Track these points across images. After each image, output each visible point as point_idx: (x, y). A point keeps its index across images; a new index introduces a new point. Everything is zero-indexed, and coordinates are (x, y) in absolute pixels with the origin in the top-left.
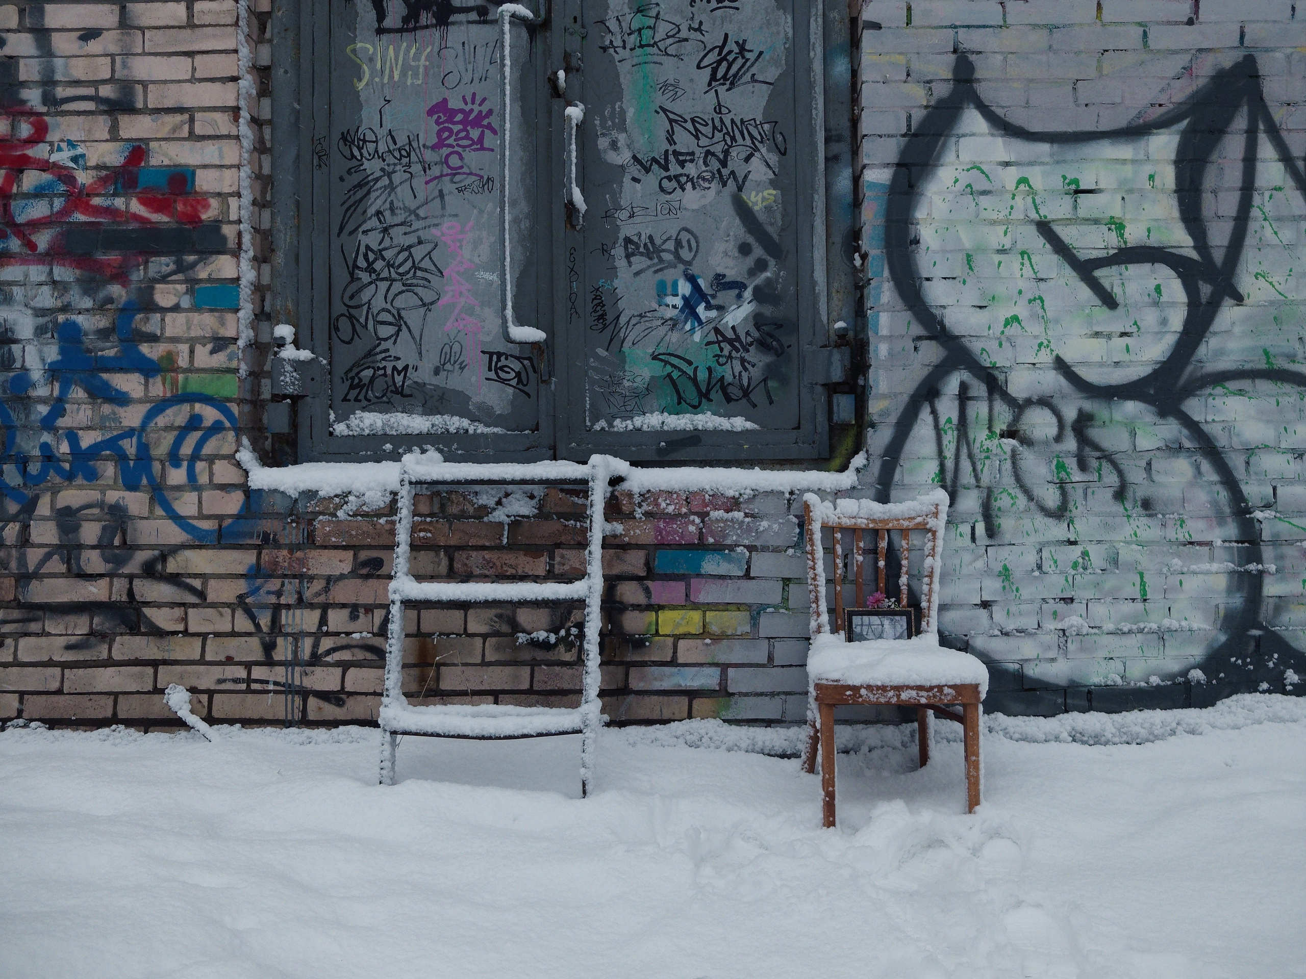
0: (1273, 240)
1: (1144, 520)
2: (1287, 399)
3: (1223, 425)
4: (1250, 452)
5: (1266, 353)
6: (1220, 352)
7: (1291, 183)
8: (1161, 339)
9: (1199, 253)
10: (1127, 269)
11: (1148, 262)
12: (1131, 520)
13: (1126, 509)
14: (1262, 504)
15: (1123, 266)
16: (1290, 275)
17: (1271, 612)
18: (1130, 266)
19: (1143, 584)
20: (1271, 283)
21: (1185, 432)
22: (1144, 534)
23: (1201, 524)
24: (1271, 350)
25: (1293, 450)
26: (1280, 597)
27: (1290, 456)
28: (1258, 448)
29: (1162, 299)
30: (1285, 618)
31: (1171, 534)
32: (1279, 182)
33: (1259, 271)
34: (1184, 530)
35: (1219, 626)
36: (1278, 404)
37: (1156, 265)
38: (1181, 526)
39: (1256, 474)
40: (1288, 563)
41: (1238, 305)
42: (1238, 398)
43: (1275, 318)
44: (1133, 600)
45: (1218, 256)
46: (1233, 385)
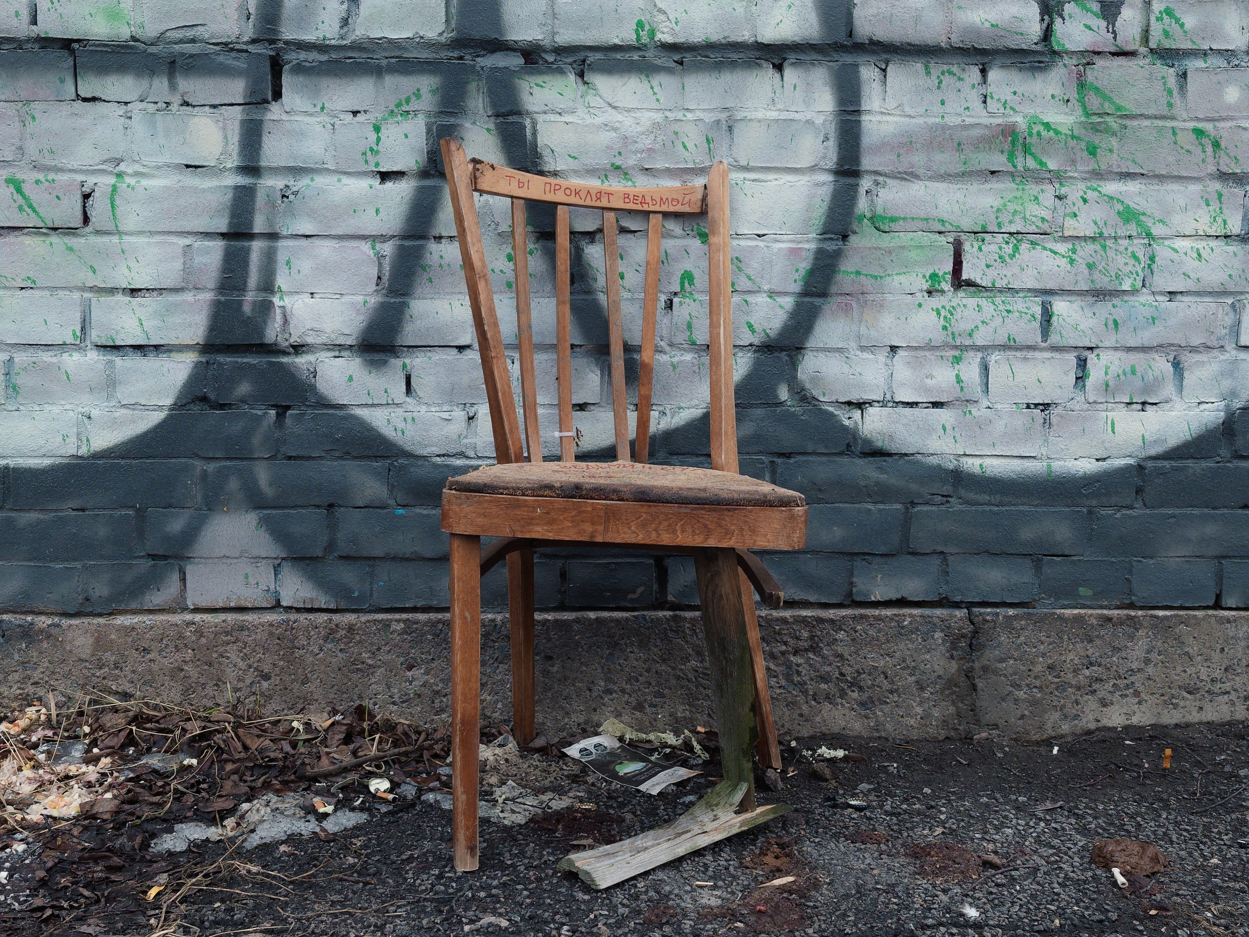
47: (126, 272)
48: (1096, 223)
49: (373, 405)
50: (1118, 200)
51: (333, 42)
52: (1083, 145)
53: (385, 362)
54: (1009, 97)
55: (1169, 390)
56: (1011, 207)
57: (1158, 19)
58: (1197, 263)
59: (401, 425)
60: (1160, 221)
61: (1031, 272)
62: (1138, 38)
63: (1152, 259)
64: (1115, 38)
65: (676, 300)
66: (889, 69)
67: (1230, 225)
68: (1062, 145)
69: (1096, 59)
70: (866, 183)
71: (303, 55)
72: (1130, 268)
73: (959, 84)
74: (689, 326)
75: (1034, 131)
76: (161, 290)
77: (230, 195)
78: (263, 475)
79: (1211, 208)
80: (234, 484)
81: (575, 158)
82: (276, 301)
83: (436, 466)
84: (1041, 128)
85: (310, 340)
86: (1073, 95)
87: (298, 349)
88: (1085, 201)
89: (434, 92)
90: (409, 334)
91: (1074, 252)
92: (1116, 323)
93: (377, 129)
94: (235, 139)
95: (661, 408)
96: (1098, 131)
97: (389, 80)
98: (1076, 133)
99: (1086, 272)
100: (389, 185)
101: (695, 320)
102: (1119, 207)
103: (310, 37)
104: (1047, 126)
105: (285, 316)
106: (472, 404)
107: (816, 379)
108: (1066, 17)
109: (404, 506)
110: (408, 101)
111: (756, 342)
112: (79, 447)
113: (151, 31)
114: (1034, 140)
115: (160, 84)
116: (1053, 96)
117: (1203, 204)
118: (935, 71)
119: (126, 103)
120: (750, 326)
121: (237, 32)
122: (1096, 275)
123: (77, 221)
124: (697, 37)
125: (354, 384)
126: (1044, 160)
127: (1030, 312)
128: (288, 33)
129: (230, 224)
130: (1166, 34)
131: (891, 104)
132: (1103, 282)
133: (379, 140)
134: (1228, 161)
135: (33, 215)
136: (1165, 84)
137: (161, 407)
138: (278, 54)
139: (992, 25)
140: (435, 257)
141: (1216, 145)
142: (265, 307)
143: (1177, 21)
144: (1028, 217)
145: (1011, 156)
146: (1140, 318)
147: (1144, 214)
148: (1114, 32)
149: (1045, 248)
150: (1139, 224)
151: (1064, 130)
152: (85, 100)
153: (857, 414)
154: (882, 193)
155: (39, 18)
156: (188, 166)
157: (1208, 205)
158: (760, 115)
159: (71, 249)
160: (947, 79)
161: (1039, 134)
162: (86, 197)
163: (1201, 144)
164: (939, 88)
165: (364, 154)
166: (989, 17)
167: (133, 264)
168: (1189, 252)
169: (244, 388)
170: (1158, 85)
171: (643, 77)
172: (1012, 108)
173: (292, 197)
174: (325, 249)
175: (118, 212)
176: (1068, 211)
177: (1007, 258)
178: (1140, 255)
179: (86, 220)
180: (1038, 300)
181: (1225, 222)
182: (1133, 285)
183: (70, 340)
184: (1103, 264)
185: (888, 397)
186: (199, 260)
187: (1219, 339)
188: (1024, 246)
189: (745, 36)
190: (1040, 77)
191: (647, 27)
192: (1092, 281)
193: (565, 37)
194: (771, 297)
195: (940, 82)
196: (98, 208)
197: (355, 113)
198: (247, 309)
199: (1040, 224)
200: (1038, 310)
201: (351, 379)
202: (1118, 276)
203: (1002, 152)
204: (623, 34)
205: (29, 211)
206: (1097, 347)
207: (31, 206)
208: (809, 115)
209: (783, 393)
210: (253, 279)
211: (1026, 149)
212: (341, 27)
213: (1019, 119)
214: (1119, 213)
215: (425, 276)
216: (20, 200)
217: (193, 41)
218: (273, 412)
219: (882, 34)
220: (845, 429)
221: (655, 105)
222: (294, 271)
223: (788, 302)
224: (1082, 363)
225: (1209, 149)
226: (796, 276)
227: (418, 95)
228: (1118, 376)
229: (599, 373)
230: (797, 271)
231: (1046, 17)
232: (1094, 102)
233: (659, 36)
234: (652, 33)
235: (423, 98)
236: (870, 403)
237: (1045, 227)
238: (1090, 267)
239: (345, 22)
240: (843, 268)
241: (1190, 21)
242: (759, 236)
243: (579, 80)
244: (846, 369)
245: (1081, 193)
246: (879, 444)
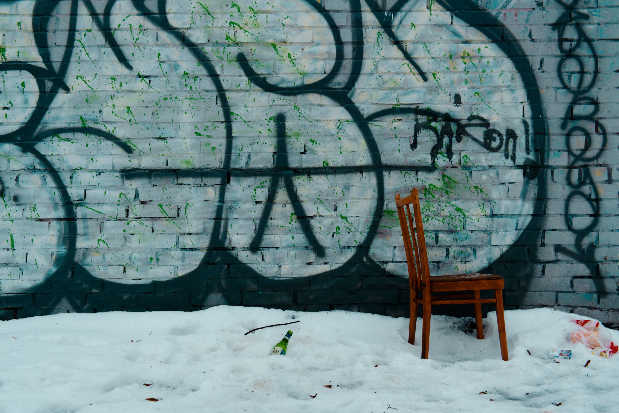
0: (87, 58)
1: (14, 207)
2: (92, 143)
3: (58, 157)
4: (73, 171)
5: (82, 118)
6: (57, 118)
7: (95, 27)
8: (24, 111)
9: (46, 65)
10: (6, 73)
11: (18, 70)
12: (7, 207)
13: (4, 201)
14: (78, 199)
15: (4, 72)
16: (96, 77)
17: (81, 257)
18: (8, 72)
19: (12, 241)
20: (85, 81)
21: (37, 160)
22: (14, 215)
23: (45, 210)
24: (85, 117)
25: (96, 171)
26: (86, 248)
27: (94, 174)
28: (76, 169)
29: (25, 90)
30: (89, 260)
31: (28, 214)
32: (89, 28)
33: (79, 75)
34: (35, 213)
35: (53, 264)
36: (87, 146)
37: (22, 71)
38: (34, 210)
39: (76, 183)
40: (90, 230)
41: (67, 93)
42: (66, 142)
43: (86, 100)
44: (8, 249)
45: (56, 67)
46: (63, 136)
47: (189, 228)
48: (449, 212)
49: (253, 263)
50: (455, 206)
51: (244, 168)
52: (445, 191)
53: (256, 252)
54: (424, 179)
55: (472, 257)
56: (426, 208)
57: (463, 158)
58: (478, 222)
59: (261, 269)
60: (467, 211)
61: (432, 225)
62: (458, 163)
63: (466, 221)
64: (452, 163)
65: (335, 234)
66: (391, 172)
67: (487, 212)
68: (439, 191)
69: (447, 169)
70: (386, 203)
71: (236, 172)
72: (459, 224)
73: (410, 176)
74: (339, 241)
75: (431, 188)
76: (197, 234)
77: (216, 208)
78: (223, 282)
79: (481, 208)
80: (215, 285)
81: (307, 197)
82: (228, 236)
83: (270, 279)
84: (433, 187)
85: (236, 246)
86: (441, 178)
87: (233, 249)
88: (446, 206)
89: (270, 180)
90: (263, 244)
91: (444, 220)
92: (456, 239)
93: (255, 190)
94: (218, 193)
95: (331, 264)
96: (448, 187)
97: (258, 178)
98: (442, 188)
99: (447, 225)
100: (258, 205)
101: (340, 240)
102: (455, 208)
103: (238, 167)
104: (434, 187)
105: (230, 240)
106: (280, 263)
107: (374, 255)
108: (438, 158)
109: (261, 291)
110: (263, 183)
111: (357, 245)
112: (174, 275)
113: (197, 166)
114: (431, 190)
115: (199, 180)
116: (436, 179)
117: (479, 206)
118: (403, 172)
119: (190, 185)
120: (355, 241)
121: (219, 166)
122: (450, 226)
123: (176, 216)
124: (339, 165)
125: (248, 258)
126: (434, 195)
127: (432, 236)
128: (232, 166)
129: (216, 216)
130: (465, 162)
131: (392, 181)
132: (452, 228)
133: (255, 193)
134: (485, 195)
135: (165, 214)
136: (466, 175)
137: (196, 265)
138: (229, 172)
139: (418, 161)
140: (270, 223)
141: (481, 191)
142: (225, 237)
143: (468, 158)
144: (430, 210)
145: (425, 195)
146: (463, 238)
147: (462, 209)
148: (451, 162)
149: (436, 219)
150: (461, 212)
151: (439, 187)
152: (179, 184)
153: (385, 265)
154: (390, 205)
155: (169, 164)
156: (205, 201)
157: (480, 206)
158: (356, 184)
159: (174, 223)
160: (407, 175)
161: (432, 188)
162: (179, 209)
163: (477, 190)
164: (404, 177)
165: (252, 197)
166: (417, 158)
167: (190, 226)
168: (476, 219)
169: (219, 259)
170: (465, 175)
171: (325, 176)
172: (425, 182)
173: (232, 208)
174: (241, 222)
175: (187, 213)
176: (441, 209)
177: (425, 222)
178: (462, 220)
179: (178, 215)
180: (435, 233)
181: (485, 211)
182: (460, 229)
183: (173, 247)
184: (452, 223)
185: (394, 260)
186: (207, 225)
187: (485, 243)
188: (430, 218)
189: (352, 164)
190: (432, 174)
191: (326, 163)
192: (449, 228)
193: (304, 165)
194: (361, 233)
195: (405, 175)
196: (182, 212)
197: (249, 186)
198: (220, 238)
199: (434, 212)
200: (434, 236)
201: (247, 256)
202: (456, 226)
203: (423, 193)
204: (320, 164)
205: (164, 213)
206: (451, 246)
207: (164, 212)
208: (370, 184)
209: (365, 259)
210: (222, 230)
211: (429, 193)
212: (246, 164)
213: (427, 184)
214: (456, 209)
215: (268, 229)
216: (162, 210)
217: (207, 168)
218: (226, 266)
219: (389, 163)
220: (382, 269)
221: (328, 182)
222: (233, 227)
223: (365, 235)
224: (447, 250)
225: (479, 192)
226: (367, 227)
227: (266, 181)
228: (458, 254)
229: (314, 254)
230: (368, 226)
231: (433, 158)
232: (447, 180)
233: (329, 165)
234: (327, 164)
235: (267, 182)
236: (389, 262)
237: (435, 213)
238: (449, 224)
239: (247, 163)
240: (380, 225)
241: (472, 158)
242: (357, 217)
243: (308, 177)
244: (382, 252)
245: (445, 204)
246: (392, 273)
